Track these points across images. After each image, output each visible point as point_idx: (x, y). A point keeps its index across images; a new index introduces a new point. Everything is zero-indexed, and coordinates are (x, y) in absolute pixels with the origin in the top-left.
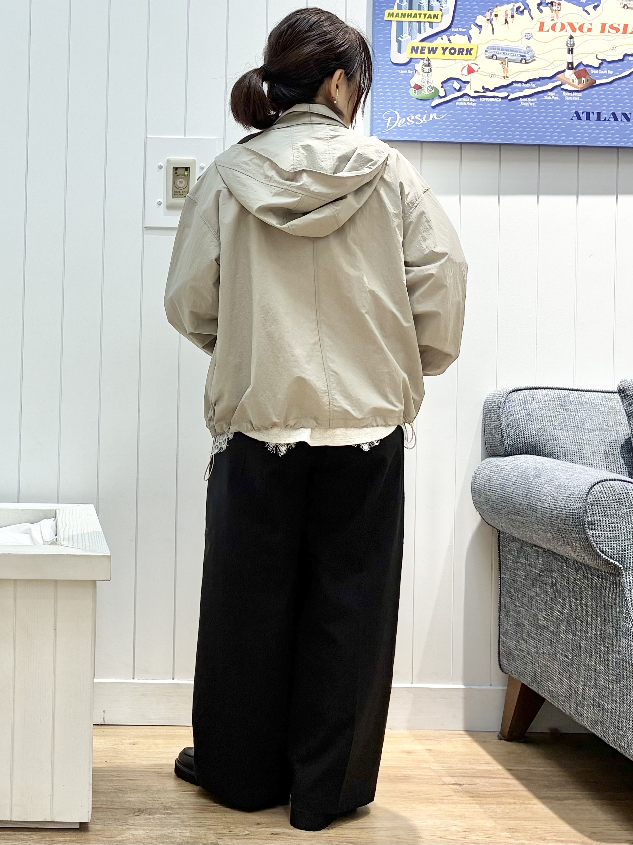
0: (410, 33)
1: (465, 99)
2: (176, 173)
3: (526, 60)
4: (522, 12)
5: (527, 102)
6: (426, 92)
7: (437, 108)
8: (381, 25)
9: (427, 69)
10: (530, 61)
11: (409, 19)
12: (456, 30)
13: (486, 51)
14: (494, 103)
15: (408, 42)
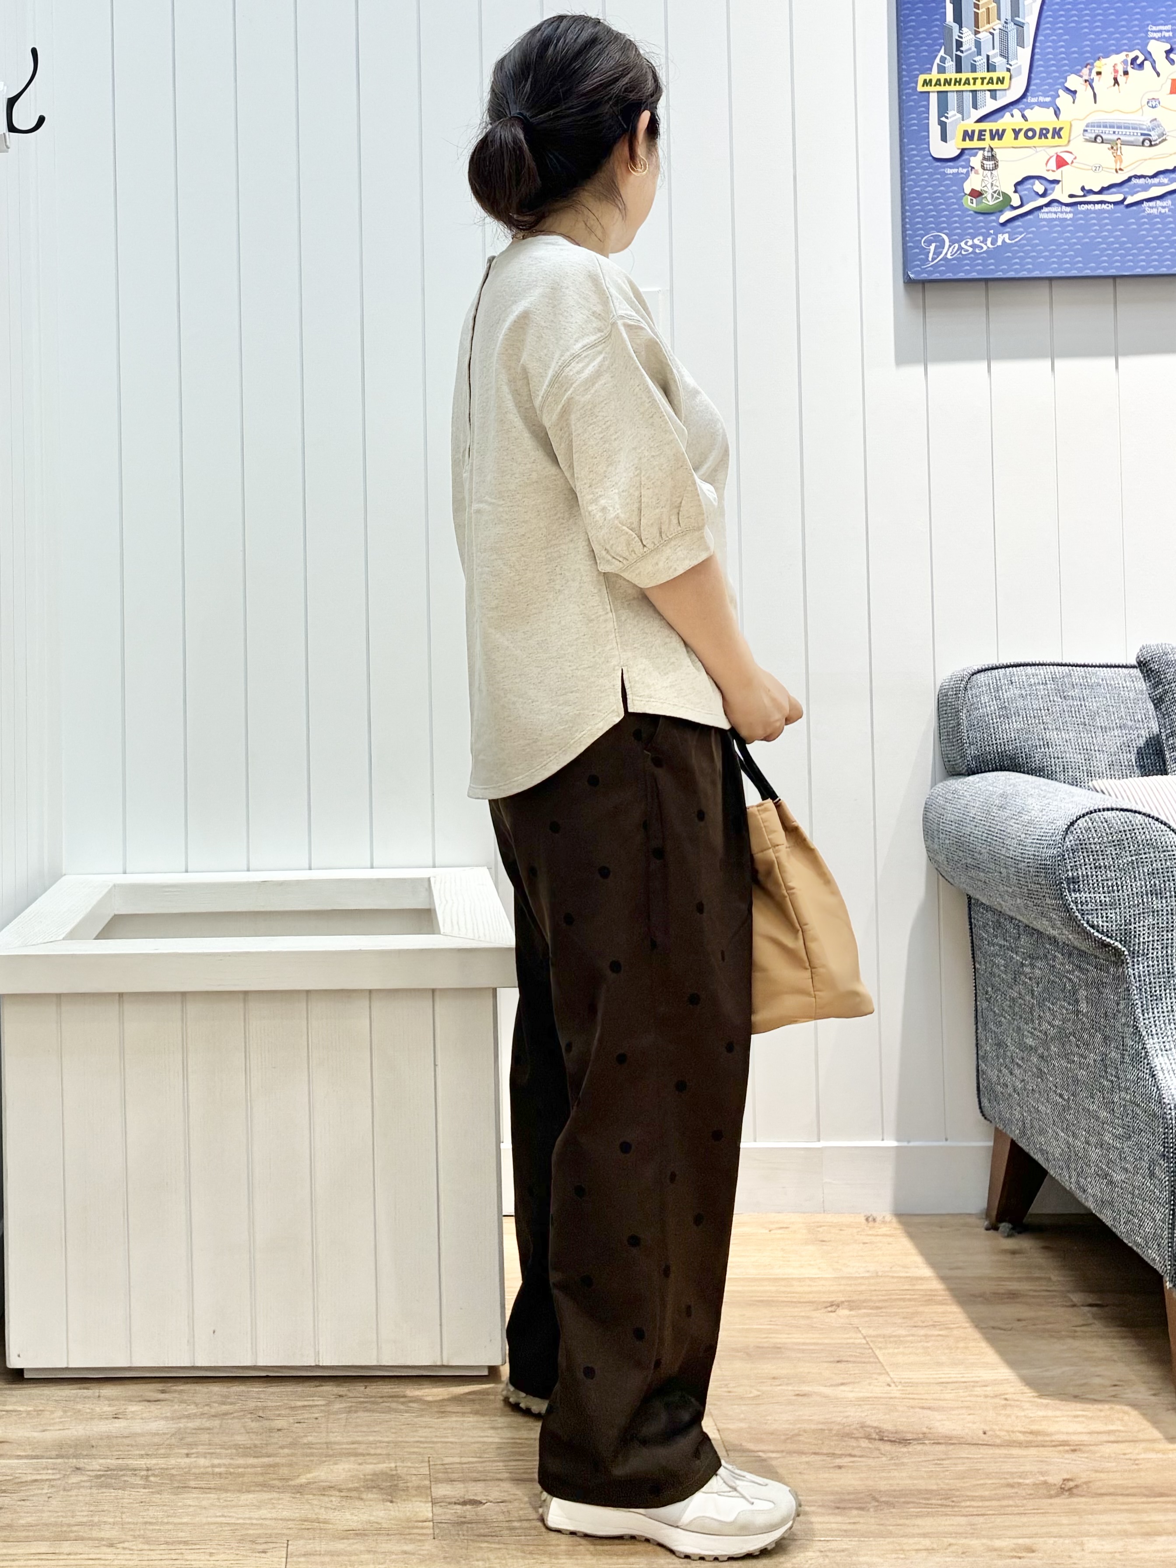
0: (961, 110)
1: (1055, 208)
3: (1150, 141)
4: (1141, 66)
5: (1156, 207)
6: (990, 201)
7: (1009, 225)
8: (913, 100)
9: (989, 164)
10: (1157, 142)
11: (958, 88)
13: (1085, 131)
15: (958, 123)
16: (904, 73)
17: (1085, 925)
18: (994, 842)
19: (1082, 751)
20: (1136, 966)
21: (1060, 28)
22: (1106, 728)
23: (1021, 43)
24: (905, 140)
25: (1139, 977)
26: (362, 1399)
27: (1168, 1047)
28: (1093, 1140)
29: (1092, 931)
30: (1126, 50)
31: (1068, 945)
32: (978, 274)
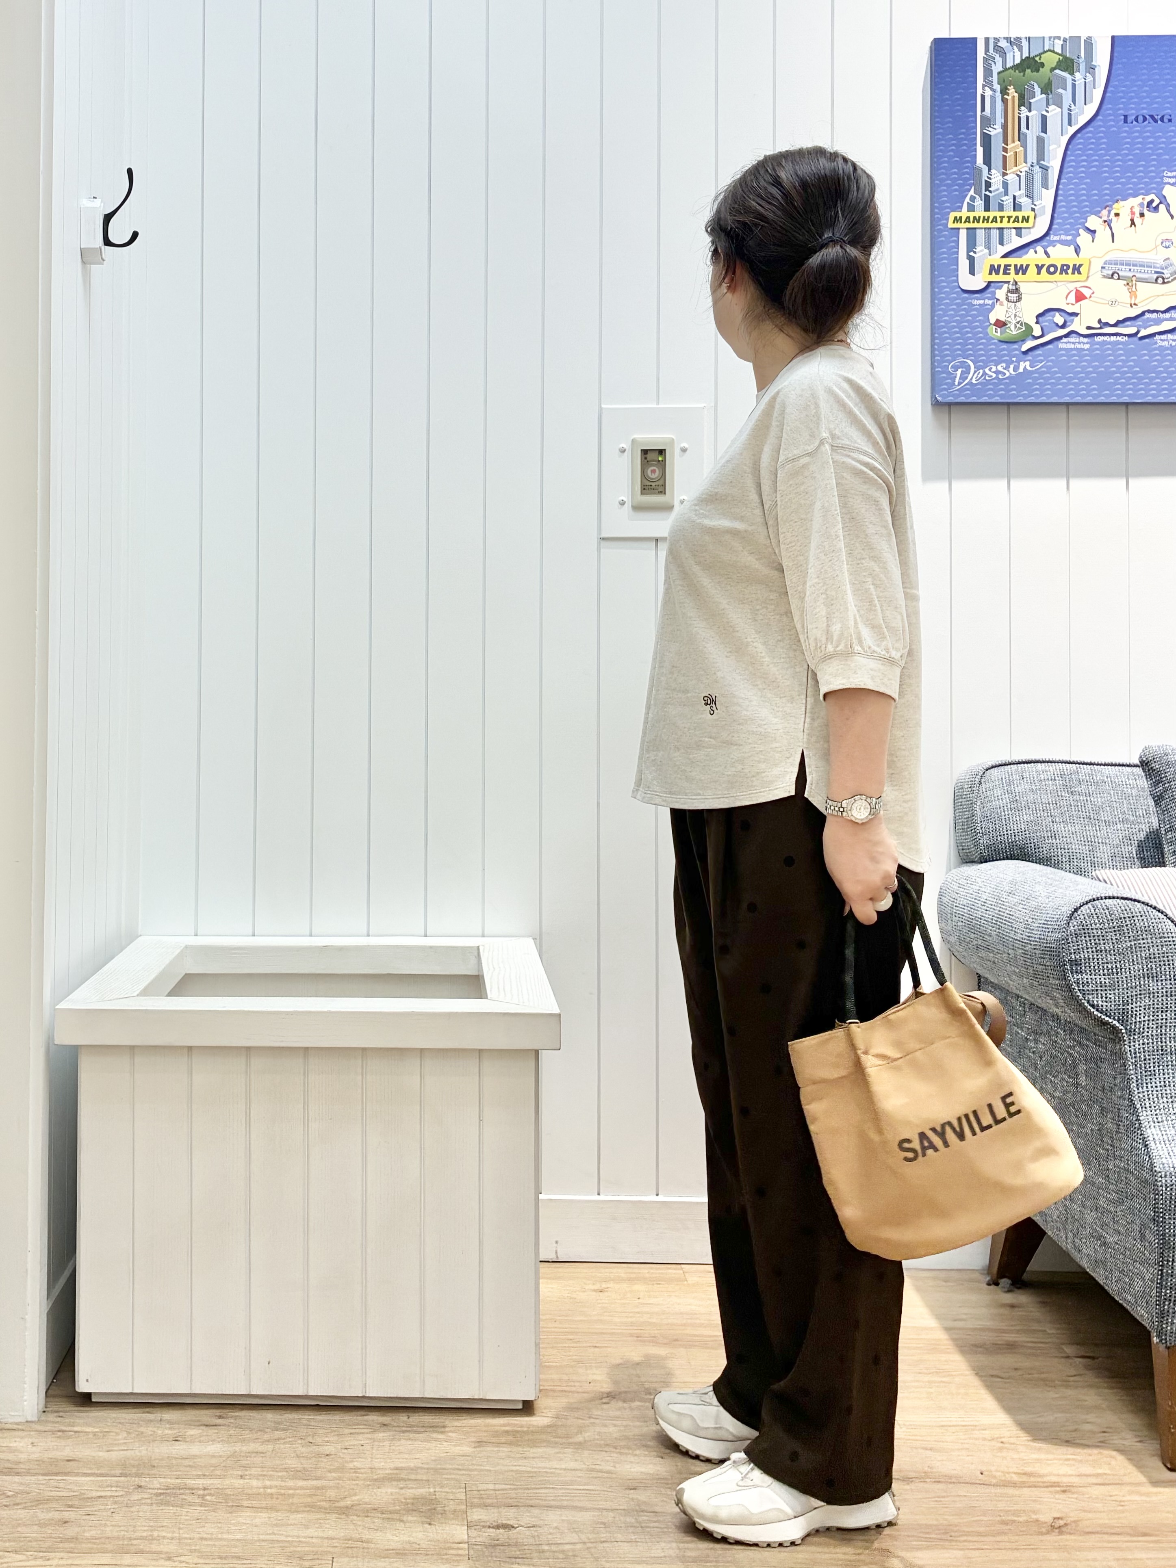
0: (988, 246)
1: (1072, 339)
2: (646, 458)
3: (1163, 279)
4: (1156, 209)
6: (1013, 331)
7: (1030, 353)
8: (944, 236)
9: (1013, 296)
10: (1170, 280)
11: (986, 225)
12: (1056, 238)
13: (1103, 268)
14: (1118, 343)
15: (985, 258)
16: (936, 210)
17: (1086, 1004)
18: (1003, 926)
19: (1086, 843)
20: (1132, 1044)
21: (1082, 172)
22: (1109, 822)
23: (1045, 185)
24: (936, 273)
25: (1135, 1053)
26: (404, 1429)
27: (1160, 1120)
28: (1088, 1203)
29: (1092, 1010)
30: (1143, 194)
31: (1070, 1022)
32: (1001, 399)
